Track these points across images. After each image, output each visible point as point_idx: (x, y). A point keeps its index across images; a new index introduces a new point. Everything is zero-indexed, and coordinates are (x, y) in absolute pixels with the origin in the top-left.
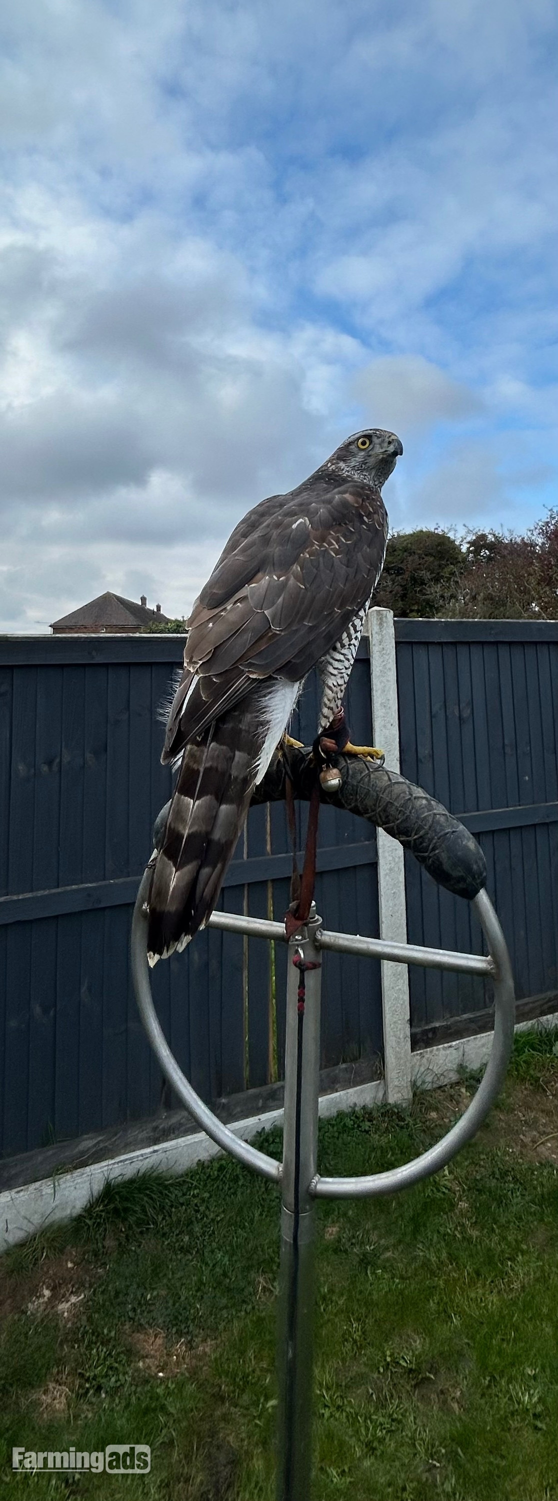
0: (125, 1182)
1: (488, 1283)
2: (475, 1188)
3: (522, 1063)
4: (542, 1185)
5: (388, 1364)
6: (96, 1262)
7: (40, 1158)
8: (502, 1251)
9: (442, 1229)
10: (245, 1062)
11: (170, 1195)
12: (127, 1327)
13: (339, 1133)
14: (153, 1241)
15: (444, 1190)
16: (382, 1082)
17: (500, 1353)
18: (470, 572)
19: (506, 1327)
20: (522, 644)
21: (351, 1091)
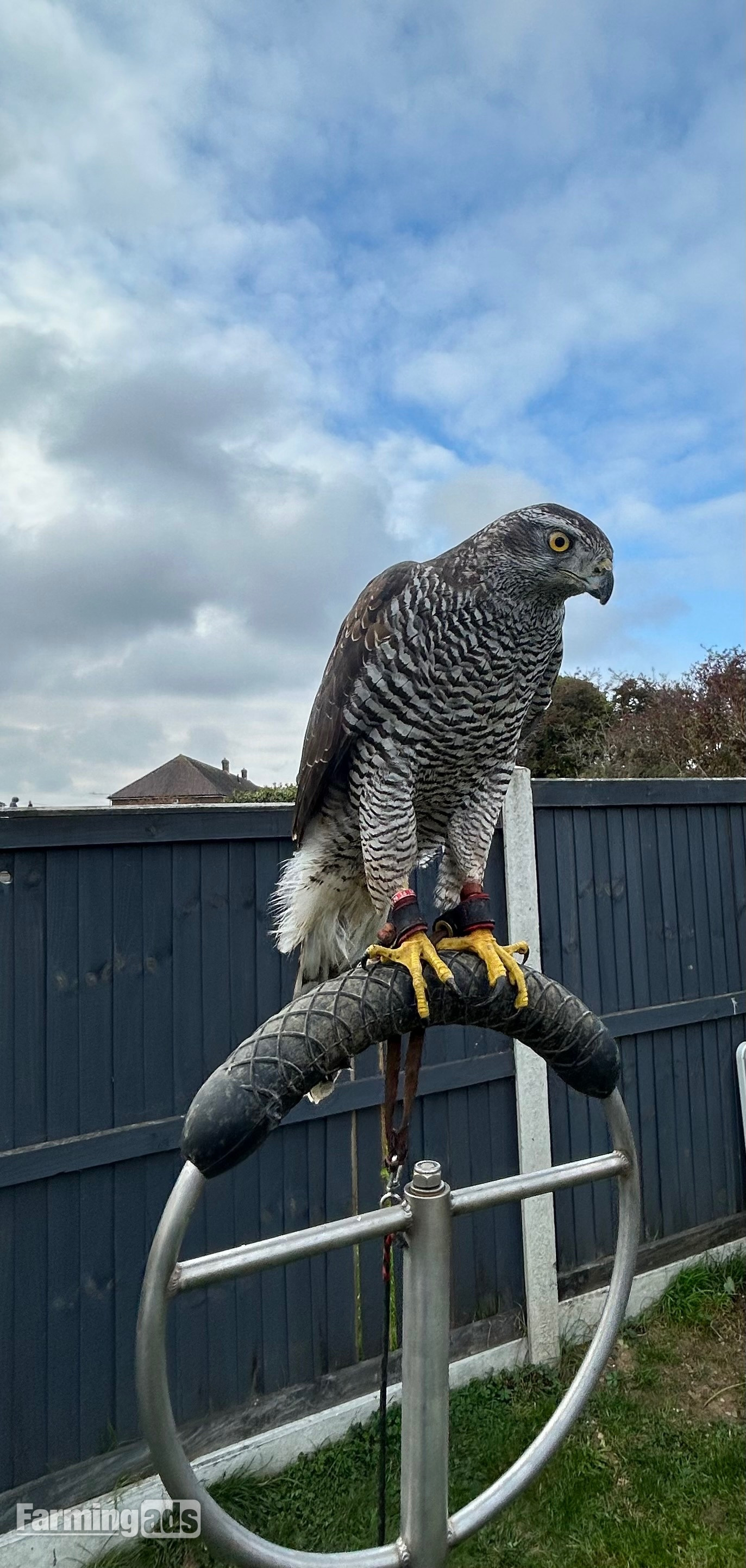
2: (637, 1460)
3: (689, 1306)
4: (716, 1450)
7: (98, 1468)
8: (671, 1535)
9: (599, 1514)
10: (356, 1328)
11: (265, 1500)
13: (474, 1405)
15: (600, 1465)
16: (525, 1339)
18: (617, 725)
20: (684, 807)
21: (487, 1353)
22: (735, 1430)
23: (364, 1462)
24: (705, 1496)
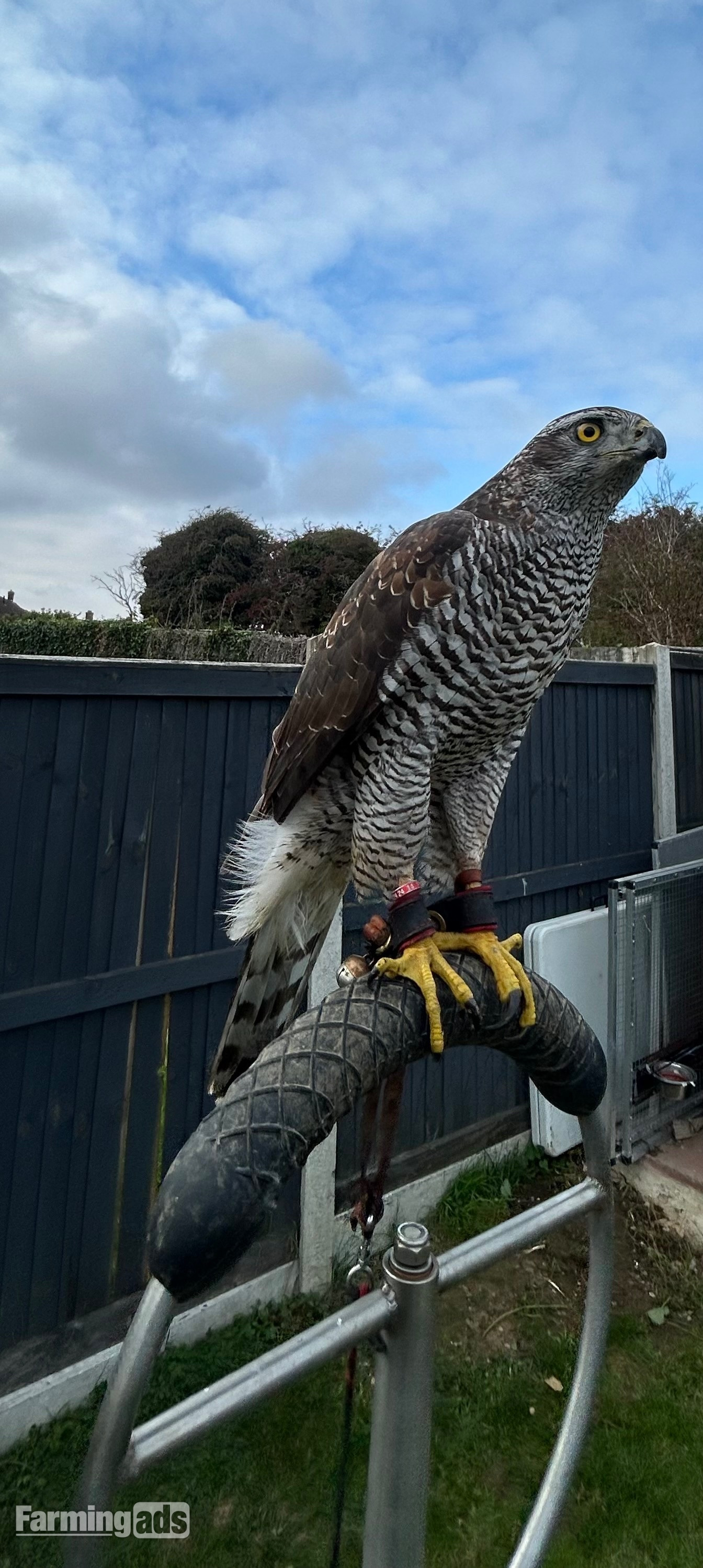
16: (295, 1263)
21: (254, 1282)
22: (515, 1366)
24: (486, 1451)
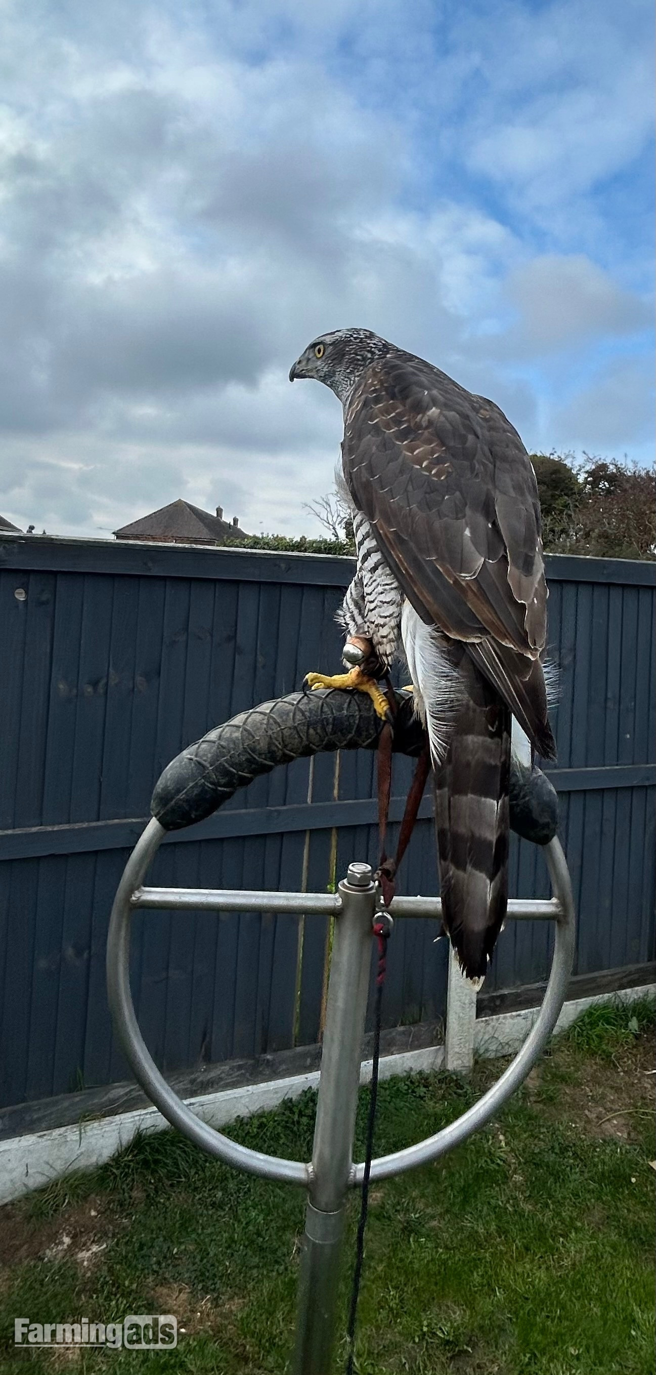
0: (157, 1133)
1: (537, 1258)
2: (533, 1161)
3: (594, 1037)
4: (604, 1163)
5: (424, 1334)
6: (121, 1212)
7: (66, 1104)
8: (555, 1227)
9: (493, 1202)
10: (295, 1018)
12: (151, 1279)
13: (392, 1097)
14: (183, 1194)
15: (499, 1161)
16: (443, 1047)
17: (544, 1331)
18: (586, 506)
19: (552, 1304)
20: (637, 587)
21: (407, 1054)
22: (623, 1148)
23: (292, 1131)
24: (589, 1200)
